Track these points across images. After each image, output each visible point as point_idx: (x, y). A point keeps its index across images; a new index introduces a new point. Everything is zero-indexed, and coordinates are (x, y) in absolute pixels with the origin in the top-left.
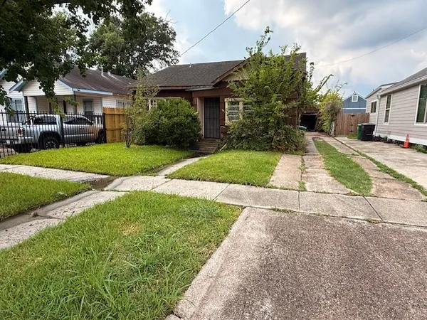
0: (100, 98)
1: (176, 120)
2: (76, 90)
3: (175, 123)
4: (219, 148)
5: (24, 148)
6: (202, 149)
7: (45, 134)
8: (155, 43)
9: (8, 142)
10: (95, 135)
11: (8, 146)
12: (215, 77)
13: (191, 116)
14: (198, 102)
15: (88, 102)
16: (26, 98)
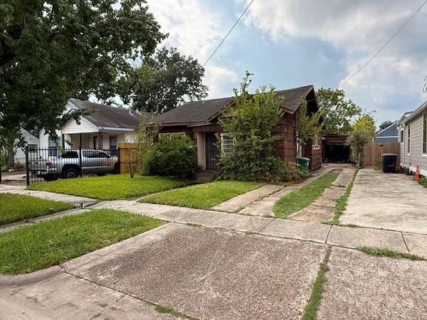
0: (123, 133)
1: (171, 153)
2: (100, 128)
3: (170, 156)
4: (215, 179)
5: (50, 177)
6: (199, 179)
7: (67, 167)
8: (184, 79)
9: (39, 173)
10: (112, 167)
11: (38, 176)
12: (212, 114)
13: (185, 149)
14: (198, 137)
15: (113, 137)
16: (63, 135)
